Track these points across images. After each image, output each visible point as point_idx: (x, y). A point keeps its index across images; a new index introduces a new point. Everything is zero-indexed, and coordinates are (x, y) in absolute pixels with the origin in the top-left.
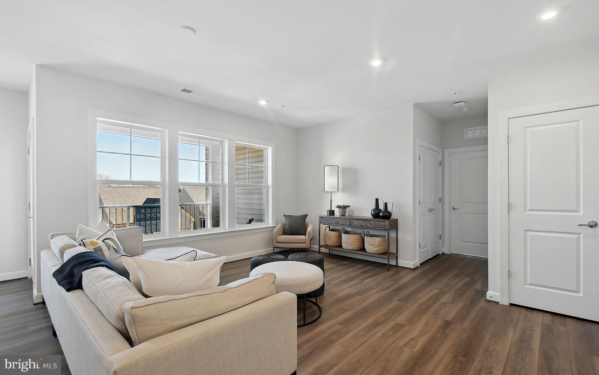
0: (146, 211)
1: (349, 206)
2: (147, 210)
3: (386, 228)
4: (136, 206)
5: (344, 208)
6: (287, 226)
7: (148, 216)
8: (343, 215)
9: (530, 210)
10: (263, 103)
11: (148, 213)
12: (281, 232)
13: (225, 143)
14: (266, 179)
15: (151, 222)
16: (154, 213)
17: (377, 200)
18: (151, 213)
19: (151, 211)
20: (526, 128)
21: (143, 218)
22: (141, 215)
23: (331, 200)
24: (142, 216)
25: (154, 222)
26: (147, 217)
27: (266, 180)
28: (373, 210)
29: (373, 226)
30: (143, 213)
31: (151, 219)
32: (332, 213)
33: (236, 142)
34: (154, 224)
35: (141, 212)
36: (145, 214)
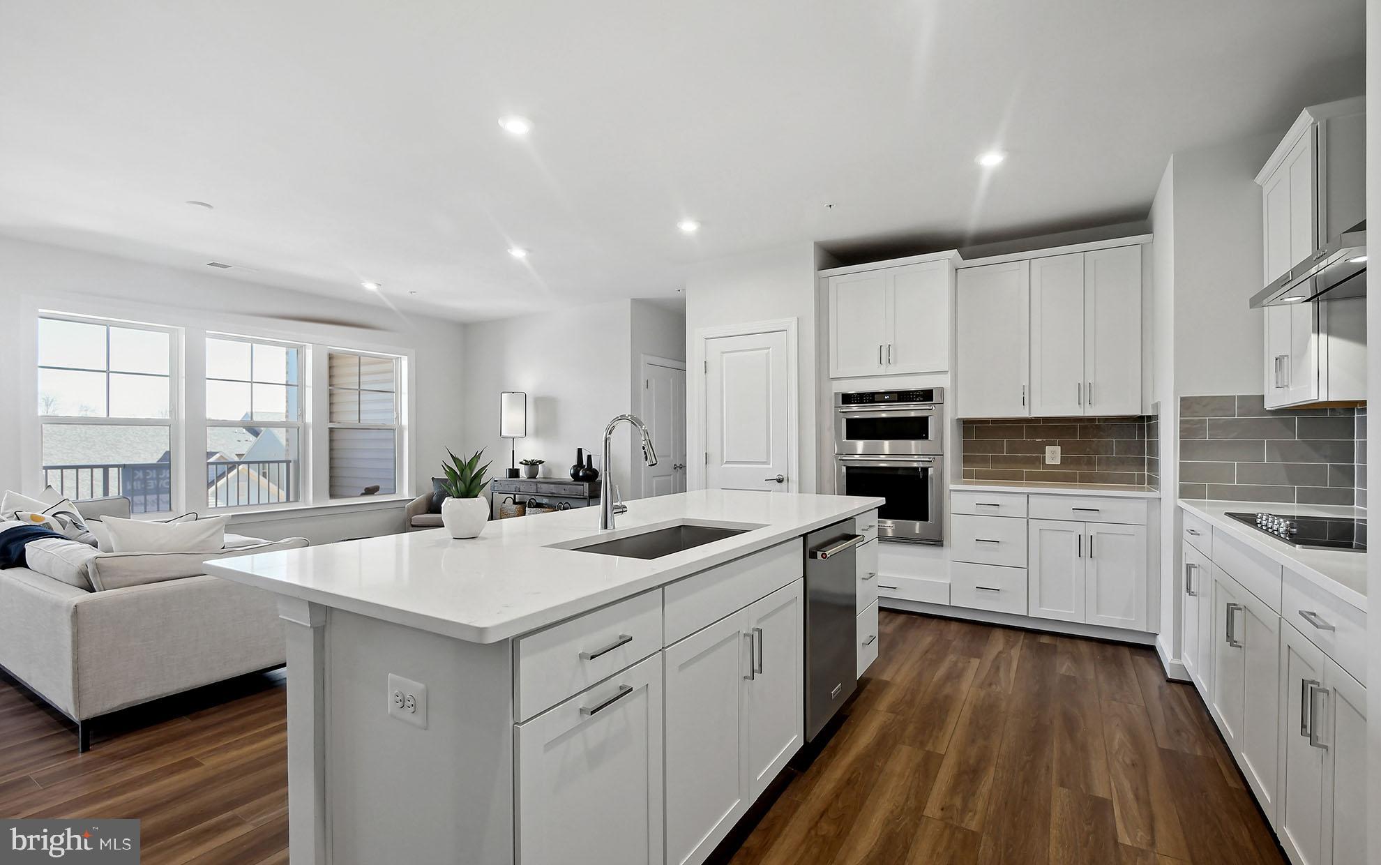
0: (145, 474)
1: (543, 462)
2: (148, 474)
3: (585, 494)
4: (124, 466)
5: (533, 465)
6: (435, 498)
7: (152, 484)
8: (533, 475)
9: (727, 462)
10: (370, 286)
11: (150, 479)
12: (424, 508)
13: (307, 351)
14: (397, 413)
15: (158, 497)
16: (164, 479)
17: (580, 451)
18: (158, 479)
19: (158, 475)
20: (723, 353)
21: (139, 488)
22: (135, 483)
23: (513, 451)
24: (137, 485)
25: (164, 497)
26: (149, 488)
27: (398, 416)
28: (574, 466)
29: (568, 492)
30: (139, 479)
31: (158, 491)
32: (514, 473)
33: (329, 347)
34: (164, 500)
35: (136, 478)
36: (145, 481)
